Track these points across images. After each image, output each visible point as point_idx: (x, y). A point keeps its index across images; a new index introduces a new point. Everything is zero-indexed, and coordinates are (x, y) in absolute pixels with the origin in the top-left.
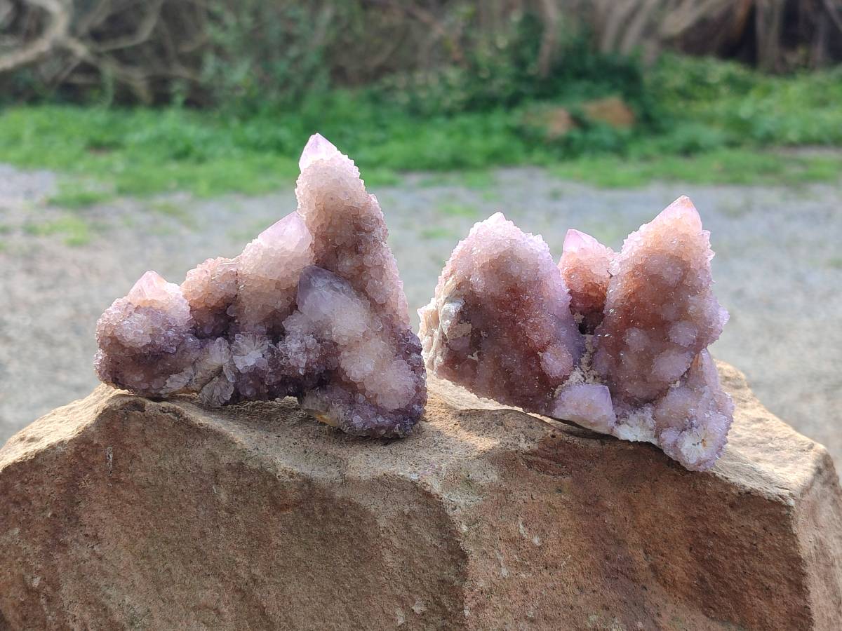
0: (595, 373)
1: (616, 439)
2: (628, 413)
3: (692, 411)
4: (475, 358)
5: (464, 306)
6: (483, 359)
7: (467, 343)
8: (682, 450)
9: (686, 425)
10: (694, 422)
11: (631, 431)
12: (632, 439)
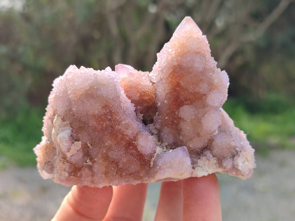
0: (166, 144)
1: (196, 178)
2: (195, 160)
3: (233, 144)
4: (89, 163)
5: (72, 131)
6: (95, 162)
7: (81, 155)
8: (239, 168)
9: (234, 153)
10: (237, 149)
11: (203, 170)
12: (206, 174)
